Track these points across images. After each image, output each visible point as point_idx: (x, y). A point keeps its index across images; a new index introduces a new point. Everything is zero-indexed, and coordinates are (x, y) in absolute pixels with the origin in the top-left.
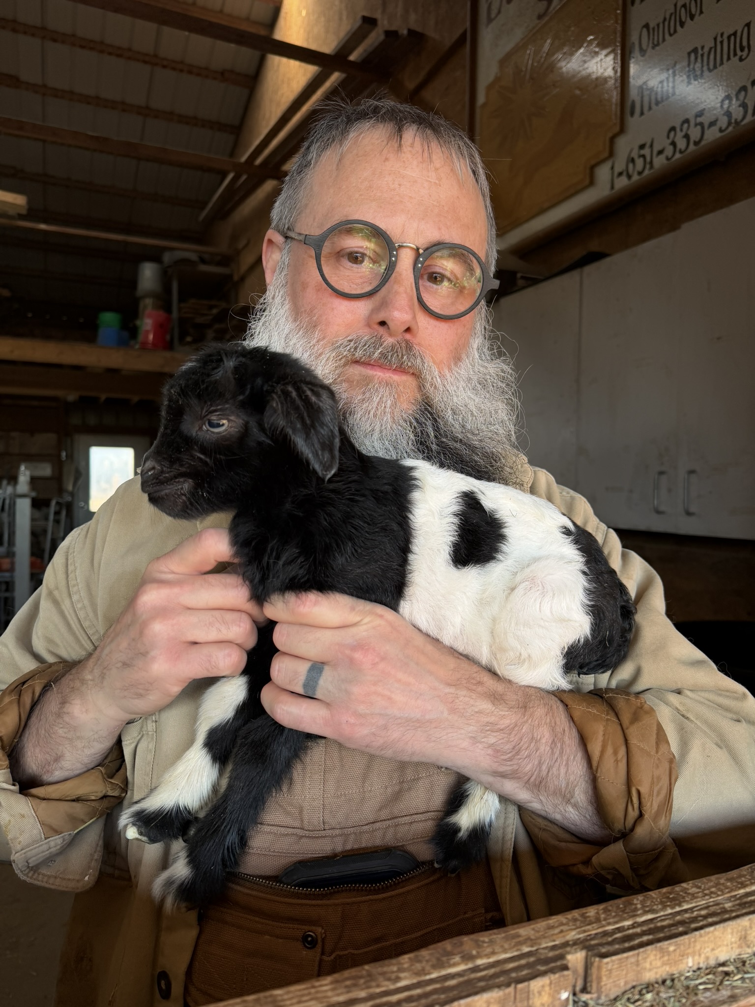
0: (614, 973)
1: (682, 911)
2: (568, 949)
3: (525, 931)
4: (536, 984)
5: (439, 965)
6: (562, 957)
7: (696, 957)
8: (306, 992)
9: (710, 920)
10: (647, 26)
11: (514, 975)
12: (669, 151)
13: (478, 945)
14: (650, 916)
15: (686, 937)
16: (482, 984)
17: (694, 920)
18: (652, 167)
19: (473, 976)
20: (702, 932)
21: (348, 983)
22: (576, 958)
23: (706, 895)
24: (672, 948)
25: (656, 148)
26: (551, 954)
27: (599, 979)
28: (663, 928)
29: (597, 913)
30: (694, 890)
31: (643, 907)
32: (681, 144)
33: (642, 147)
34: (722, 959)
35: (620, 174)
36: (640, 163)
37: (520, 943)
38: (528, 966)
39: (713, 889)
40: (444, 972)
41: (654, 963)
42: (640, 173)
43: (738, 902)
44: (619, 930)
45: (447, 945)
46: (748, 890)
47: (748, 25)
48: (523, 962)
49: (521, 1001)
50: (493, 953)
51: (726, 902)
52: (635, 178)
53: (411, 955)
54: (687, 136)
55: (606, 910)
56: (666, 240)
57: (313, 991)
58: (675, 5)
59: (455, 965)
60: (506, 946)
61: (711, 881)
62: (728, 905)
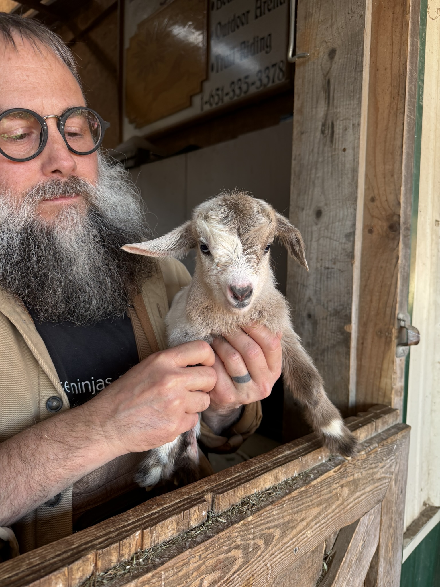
0: (225, 500)
1: (251, 470)
2: (205, 493)
3: (184, 490)
4: (192, 510)
5: (147, 510)
6: (203, 497)
7: (258, 488)
8: (83, 534)
9: (262, 472)
10: (219, 23)
11: (182, 508)
12: (231, 94)
13: (164, 499)
14: (238, 474)
15: (253, 480)
16: (169, 514)
17: (256, 472)
18: (222, 102)
19: (163, 512)
20: (260, 477)
21: (104, 526)
22: (208, 497)
23: (260, 462)
24: (248, 486)
25: (225, 91)
26: (197, 497)
27: (219, 504)
28: (244, 478)
29: (215, 477)
30: (255, 461)
31: (235, 471)
32: (238, 91)
33: (218, 90)
34: (268, 487)
35: (206, 103)
36: (216, 98)
37: (183, 495)
38: (188, 503)
39: (263, 459)
40: (149, 513)
41: (241, 494)
42: (217, 104)
43: (273, 463)
44: (225, 482)
45: (149, 502)
46: (277, 457)
47: (270, 35)
48: (185, 502)
49: (186, 519)
50: (171, 501)
51: (268, 463)
52: (214, 106)
53: (133, 509)
54: (240, 88)
55: (218, 475)
56: (231, 143)
57: (86, 533)
58: (234, 16)
59: (154, 509)
60: (177, 497)
61: (261, 456)
62: (269, 465)
